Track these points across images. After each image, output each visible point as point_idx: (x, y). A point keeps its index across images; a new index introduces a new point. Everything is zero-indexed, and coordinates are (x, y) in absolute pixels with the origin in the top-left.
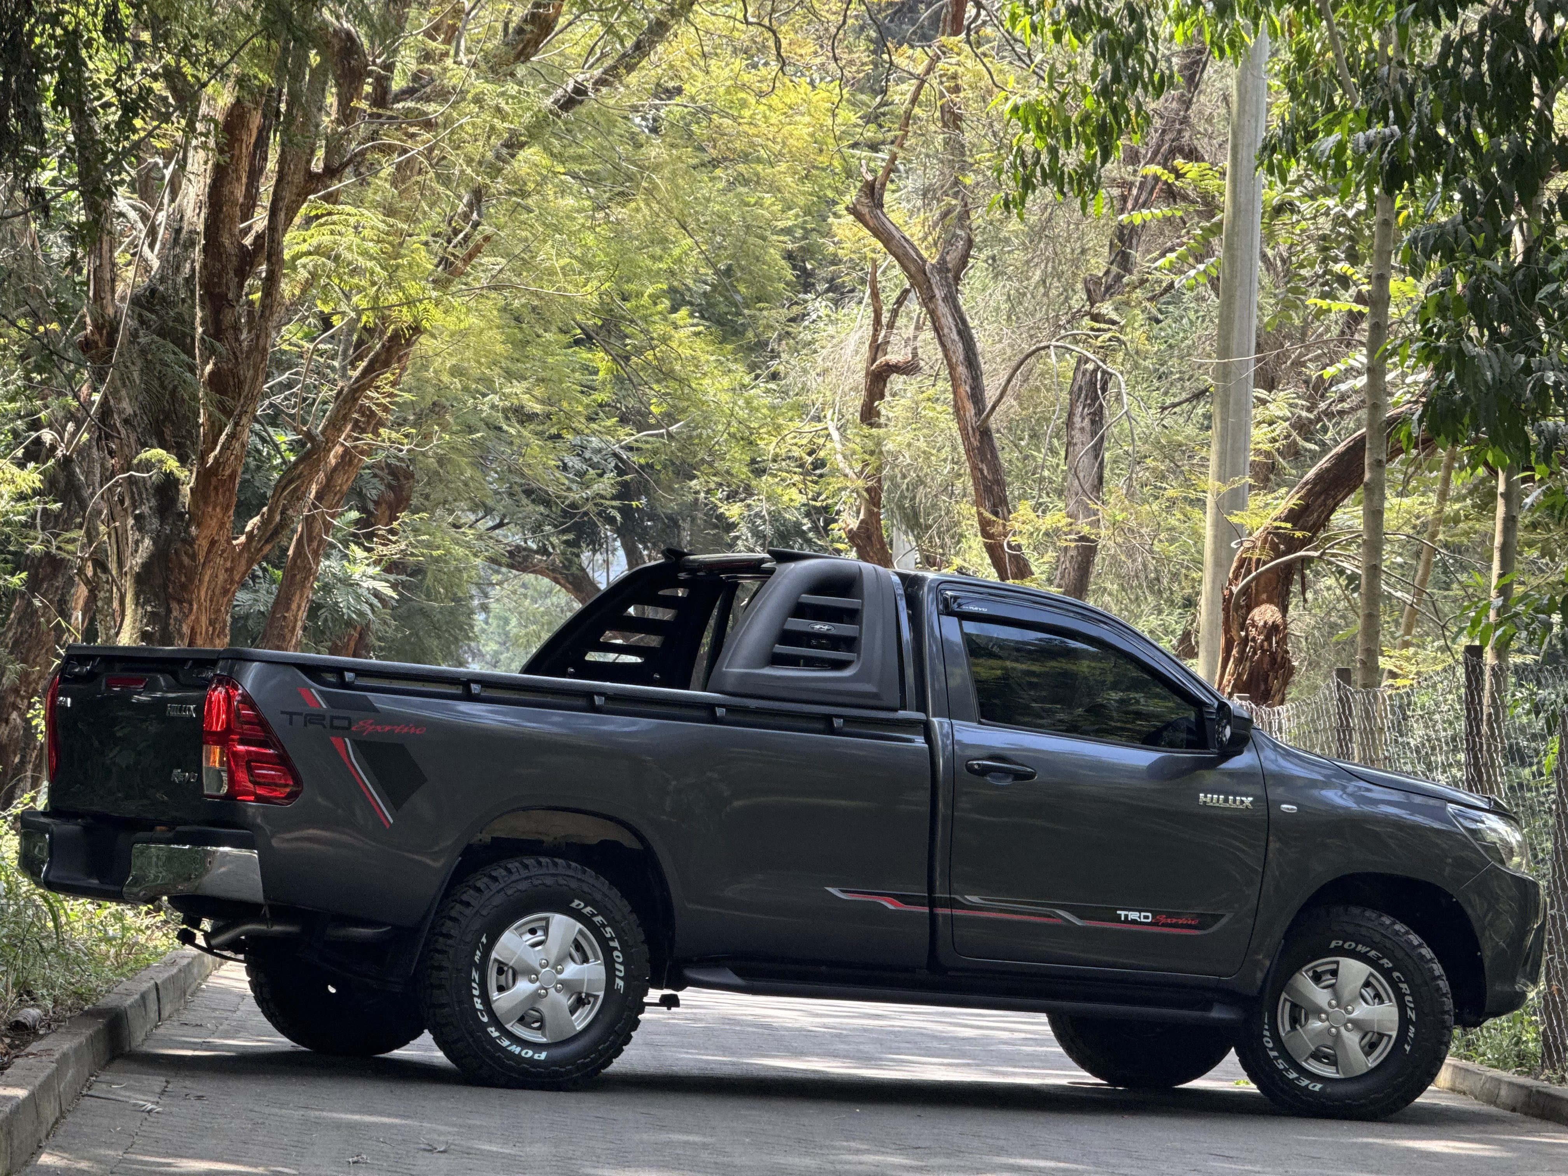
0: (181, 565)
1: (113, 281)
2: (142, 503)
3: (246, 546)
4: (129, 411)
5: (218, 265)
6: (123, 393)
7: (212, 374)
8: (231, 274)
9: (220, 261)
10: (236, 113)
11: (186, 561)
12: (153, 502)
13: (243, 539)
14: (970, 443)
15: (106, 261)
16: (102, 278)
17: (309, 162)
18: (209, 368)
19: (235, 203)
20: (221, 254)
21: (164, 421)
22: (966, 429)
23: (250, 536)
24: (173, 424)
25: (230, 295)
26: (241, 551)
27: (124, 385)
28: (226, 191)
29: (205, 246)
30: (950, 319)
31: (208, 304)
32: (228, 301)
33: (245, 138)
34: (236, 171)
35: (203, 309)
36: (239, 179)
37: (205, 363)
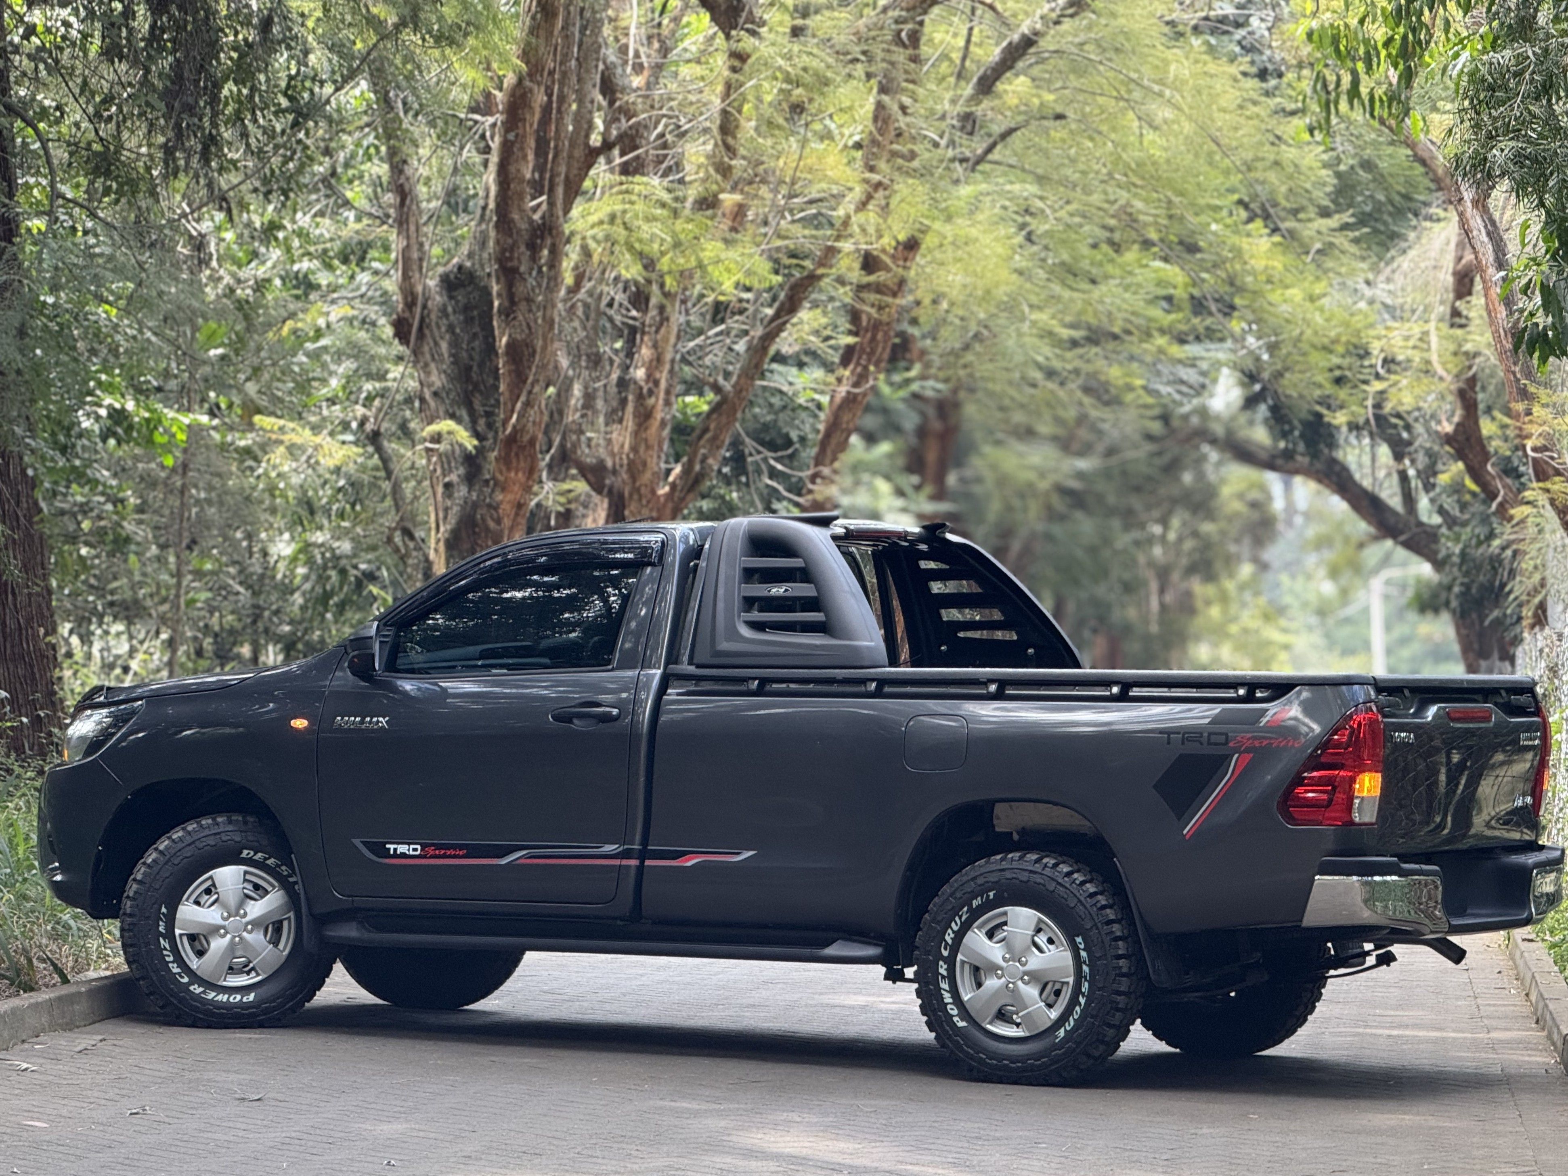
0: (487, 529)
1: (421, 260)
2: (451, 471)
3: (669, 496)
4: (438, 384)
5: (510, 241)
6: (433, 366)
7: (508, 345)
8: (523, 248)
9: (511, 236)
10: (518, 93)
11: (492, 525)
12: (462, 471)
13: (667, 489)
14: (1502, 346)
15: (413, 241)
16: (409, 258)
17: (587, 136)
18: (504, 340)
19: (522, 180)
20: (510, 229)
21: (472, 392)
22: (1498, 331)
23: (673, 486)
24: (481, 393)
25: (522, 269)
26: (666, 501)
27: (433, 359)
28: (512, 169)
29: (497, 222)
30: (1479, 220)
31: (502, 279)
32: (520, 274)
33: (528, 117)
34: (522, 149)
35: (498, 282)
36: (525, 157)
37: (503, 334)
